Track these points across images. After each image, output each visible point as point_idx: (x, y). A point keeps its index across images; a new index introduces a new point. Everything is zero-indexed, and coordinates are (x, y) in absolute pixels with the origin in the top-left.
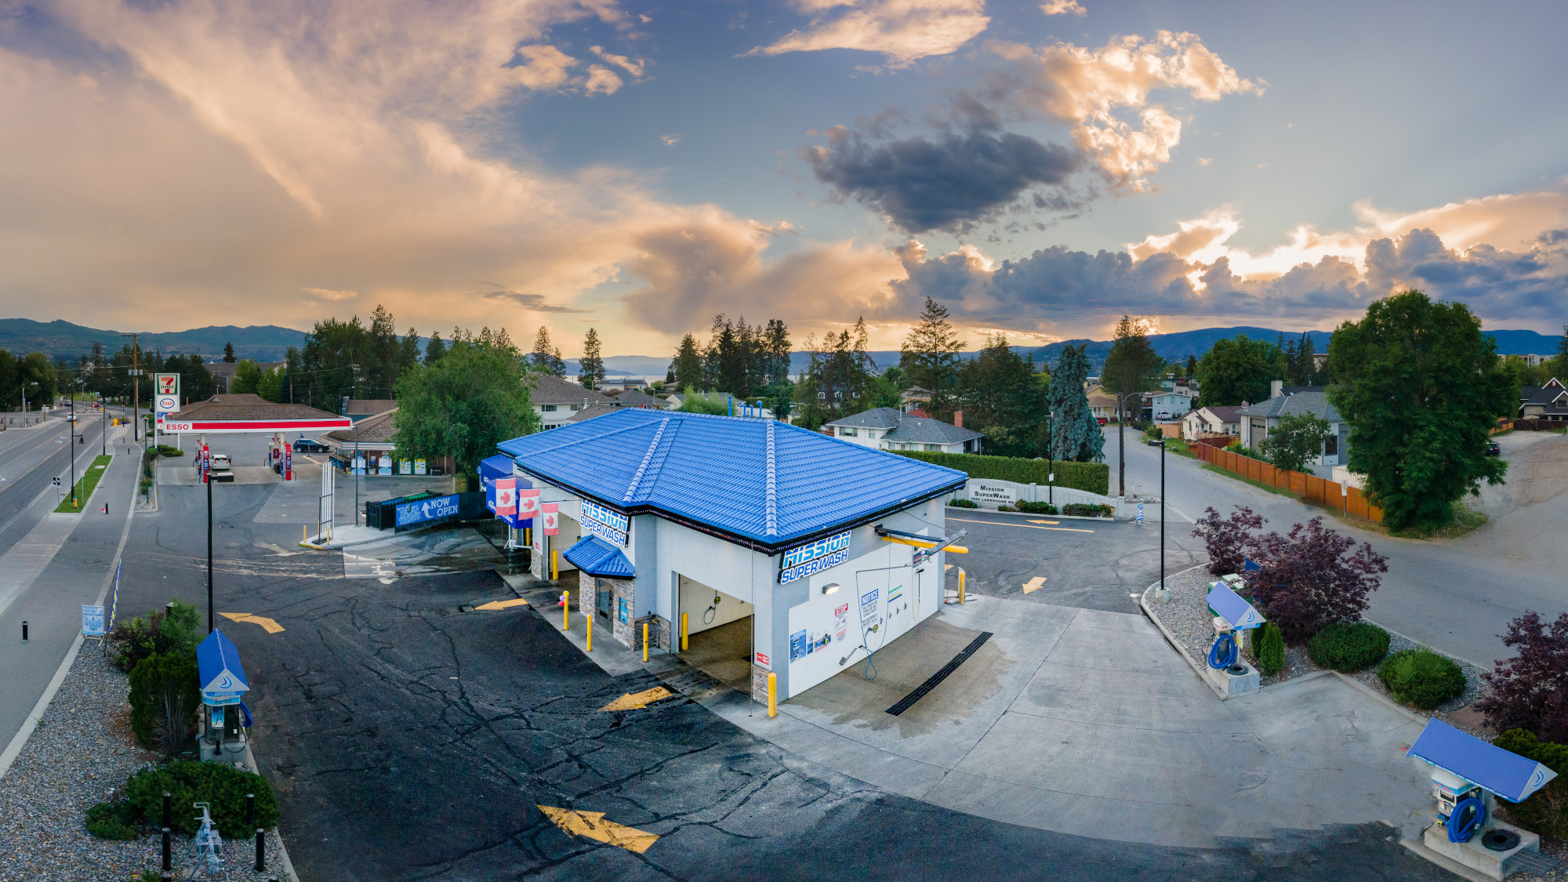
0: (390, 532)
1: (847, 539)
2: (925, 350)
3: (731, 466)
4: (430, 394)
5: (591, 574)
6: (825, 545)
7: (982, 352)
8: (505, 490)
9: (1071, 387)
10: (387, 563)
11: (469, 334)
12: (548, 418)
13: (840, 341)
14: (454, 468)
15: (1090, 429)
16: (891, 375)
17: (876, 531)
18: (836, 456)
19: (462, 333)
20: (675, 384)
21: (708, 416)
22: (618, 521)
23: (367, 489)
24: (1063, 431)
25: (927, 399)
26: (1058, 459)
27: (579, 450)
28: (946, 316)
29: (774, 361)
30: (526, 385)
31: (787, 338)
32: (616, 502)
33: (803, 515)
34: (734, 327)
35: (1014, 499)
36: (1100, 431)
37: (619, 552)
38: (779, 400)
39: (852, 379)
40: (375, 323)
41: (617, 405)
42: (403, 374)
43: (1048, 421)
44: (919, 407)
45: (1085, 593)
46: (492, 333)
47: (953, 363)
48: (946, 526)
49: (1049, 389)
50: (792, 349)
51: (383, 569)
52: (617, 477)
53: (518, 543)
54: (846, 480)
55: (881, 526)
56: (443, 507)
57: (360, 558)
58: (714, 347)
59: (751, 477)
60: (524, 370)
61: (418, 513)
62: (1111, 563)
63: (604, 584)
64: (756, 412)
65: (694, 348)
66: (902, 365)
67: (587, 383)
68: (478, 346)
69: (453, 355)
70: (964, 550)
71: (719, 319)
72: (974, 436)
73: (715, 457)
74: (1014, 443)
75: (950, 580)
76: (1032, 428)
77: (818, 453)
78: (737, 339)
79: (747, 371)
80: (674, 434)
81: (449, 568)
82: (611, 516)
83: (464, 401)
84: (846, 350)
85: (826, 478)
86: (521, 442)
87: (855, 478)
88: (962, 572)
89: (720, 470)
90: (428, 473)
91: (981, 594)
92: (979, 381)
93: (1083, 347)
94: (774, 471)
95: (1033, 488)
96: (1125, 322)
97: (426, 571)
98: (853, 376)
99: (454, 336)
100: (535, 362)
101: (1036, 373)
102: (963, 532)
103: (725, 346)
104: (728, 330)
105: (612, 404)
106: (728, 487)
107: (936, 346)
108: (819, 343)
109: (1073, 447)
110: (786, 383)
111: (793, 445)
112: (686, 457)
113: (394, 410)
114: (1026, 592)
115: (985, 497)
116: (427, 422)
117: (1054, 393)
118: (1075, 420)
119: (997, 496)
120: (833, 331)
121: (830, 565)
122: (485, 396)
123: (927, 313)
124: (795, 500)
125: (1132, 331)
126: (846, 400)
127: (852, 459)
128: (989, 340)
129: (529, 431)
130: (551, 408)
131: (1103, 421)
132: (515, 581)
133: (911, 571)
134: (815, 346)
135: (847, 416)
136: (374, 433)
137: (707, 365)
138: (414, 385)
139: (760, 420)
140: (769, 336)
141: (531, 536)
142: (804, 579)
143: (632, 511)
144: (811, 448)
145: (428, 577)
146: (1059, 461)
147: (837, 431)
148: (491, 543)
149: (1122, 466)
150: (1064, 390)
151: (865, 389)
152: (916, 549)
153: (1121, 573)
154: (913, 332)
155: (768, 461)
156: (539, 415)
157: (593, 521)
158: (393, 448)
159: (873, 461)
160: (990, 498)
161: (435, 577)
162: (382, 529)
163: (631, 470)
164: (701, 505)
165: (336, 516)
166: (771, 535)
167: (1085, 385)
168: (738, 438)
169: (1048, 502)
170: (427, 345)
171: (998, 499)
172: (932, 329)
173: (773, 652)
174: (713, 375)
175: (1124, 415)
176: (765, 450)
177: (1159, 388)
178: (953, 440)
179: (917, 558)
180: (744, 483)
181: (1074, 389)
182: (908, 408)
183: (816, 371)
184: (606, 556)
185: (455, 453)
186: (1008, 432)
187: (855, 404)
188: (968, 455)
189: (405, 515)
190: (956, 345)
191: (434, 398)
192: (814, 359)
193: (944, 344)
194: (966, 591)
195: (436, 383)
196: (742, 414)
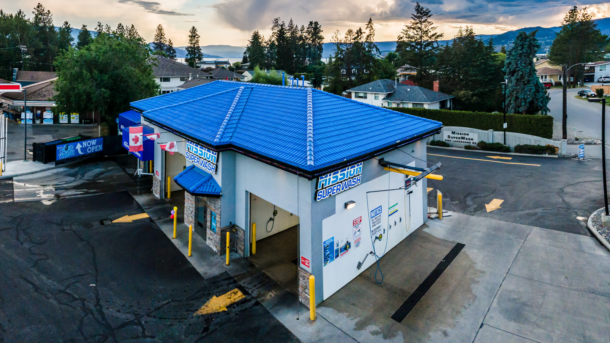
0: (51, 165)
1: (360, 168)
2: (413, 40)
3: (284, 118)
4: (81, 69)
5: (193, 194)
6: (345, 172)
7: (455, 40)
8: (136, 134)
9: (523, 62)
10: (48, 188)
11: (109, 28)
12: (164, 86)
13: (356, 35)
14: (99, 119)
15: (537, 91)
16: (391, 57)
17: (379, 163)
18: (353, 111)
19: (104, 27)
20: (248, 64)
21: (269, 85)
22: (211, 155)
23: (34, 134)
24: (515, 93)
25: (414, 73)
26: (511, 112)
27: (186, 108)
28: (430, 16)
29: (312, 49)
30: (150, 63)
31: (321, 34)
32: (209, 143)
33: (331, 151)
34: (287, 27)
35: (476, 140)
36: (546, 92)
37: (211, 177)
38: (315, 75)
39: (364, 61)
40: (37, 16)
41: (211, 78)
42: (60, 54)
43: (503, 86)
44: (409, 78)
45: (536, 214)
46: (125, 28)
47: (433, 48)
48: (428, 160)
49: (505, 64)
50: (324, 41)
51: (45, 193)
52: (210, 126)
53: (144, 172)
54: (360, 128)
55: (383, 159)
56: (91, 146)
57: (27, 185)
58: (273, 40)
59: (297, 126)
60: (148, 54)
61: (73, 151)
62: (557, 191)
63: (201, 200)
64: (300, 83)
65: (260, 41)
66: (397, 51)
67: (191, 62)
68: (115, 36)
69: (98, 42)
70: (440, 177)
71: (276, 20)
72: (447, 97)
73: (274, 112)
74: (476, 102)
75: (431, 200)
76: (490, 91)
77: (341, 110)
78: (288, 35)
79: (294, 56)
80: (247, 97)
81: (95, 190)
82: (206, 152)
83: (106, 74)
84: (360, 41)
85: (345, 126)
86: (146, 102)
87: (366, 126)
88: (439, 194)
89: (277, 121)
90: (81, 122)
91: (454, 211)
92: (451, 60)
93: (535, 32)
94: (312, 121)
95: (491, 133)
96: (574, 11)
97: (78, 193)
98: (365, 58)
99: (98, 29)
100: (155, 48)
101: (495, 53)
102: (439, 165)
103: (281, 39)
104: (282, 29)
105: (207, 77)
106: (282, 132)
107: (421, 37)
108: (342, 37)
109: (523, 104)
110: (320, 63)
111: (324, 104)
112: (256, 112)
113: (55, 79)
114: (488, 211)
115: (455, 139)
116: (80, 87)
117: (508, 67)
118: (525, 85)
119: (463, 138)
120: (352, 29)
121: (349, 187)
122: (121, 71)
123: (416, 14)
124: (325, 141)
125: (580, 17)
126: (359, 75)
127: (363, 114)
128: (460, 31)
129: (152, 95)
130: (167, 80)
131: (549, 85)
132: (141, 199)
133: (404, 192)
134: (339, 39)
135: (360, 85)
136: (39, 94)
137: (269, 52)
138: (69, 62)
139: (303, 88)
140: (309, 32)
141: (153, 166)
142: (332, 197)
143: (219, 148)
144: (336, 106)
145: (79, 198)
146: (511, 114)
147: (353, 95)
148: (125, 171)
149: (565, 117)
150: (517, 64)
151: (372, 67)
152: (407, 176)
153: (567, 199)
154: (406, 28)
155: (308, 115)
156: (158, 84)
157: (194, 155)
158: (54, 105)
159: (377, 115)
160: (459, 140)
161: (84, 197)
162: (45, 162)
163: (219, 121)
164: (265, 144)
165: (8, 153)
166: (310, 165)
167: (535, 60)
168: (289, 99)
169: (503, 143)
170: (78, 34)
171: (465, 141)
172: (419, 25)
173: (312, 257)
174: (273, 58)
175: (567, 80)
176: (306, 107)
177: (602, 59)
178: (432, 100)
179: (408, 183)
180: (292, 129)
181: (525, 63)
182: (401, 79)
183: (340, 56)
184: (203, 180)
185: (100, 109)
186: (472, 94)
187: (365, 77)
188: (443, 110)
189: (63, 153)
190: (436, 36)
191: (84, 72)
192: (338, 48)
193: (427, 36)
194: (443, 208)
195: (85, 61)
196: (291, 84)
